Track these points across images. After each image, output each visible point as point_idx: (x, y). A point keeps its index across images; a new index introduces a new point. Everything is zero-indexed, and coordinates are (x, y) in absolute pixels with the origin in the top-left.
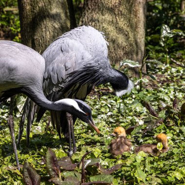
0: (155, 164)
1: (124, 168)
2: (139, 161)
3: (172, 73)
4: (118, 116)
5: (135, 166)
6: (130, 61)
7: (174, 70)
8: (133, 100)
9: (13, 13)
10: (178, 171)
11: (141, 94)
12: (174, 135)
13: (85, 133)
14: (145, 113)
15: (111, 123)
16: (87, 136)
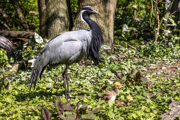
0: (120, 108)
1: (101, 110)
2: (110, 106)
3: (129, 53)
4: (97, 78)
5: (108, 109)
6: (105, 45)
7: (130, 51)
8: (106, 69)
9: (34, 15)
10: (134, 113)
11: (111, 65)
12: (131, 91)
13: (78, 88)
14: (113, 77)
15: (93, 82)
16: (79, 90)
